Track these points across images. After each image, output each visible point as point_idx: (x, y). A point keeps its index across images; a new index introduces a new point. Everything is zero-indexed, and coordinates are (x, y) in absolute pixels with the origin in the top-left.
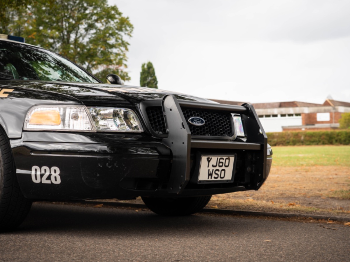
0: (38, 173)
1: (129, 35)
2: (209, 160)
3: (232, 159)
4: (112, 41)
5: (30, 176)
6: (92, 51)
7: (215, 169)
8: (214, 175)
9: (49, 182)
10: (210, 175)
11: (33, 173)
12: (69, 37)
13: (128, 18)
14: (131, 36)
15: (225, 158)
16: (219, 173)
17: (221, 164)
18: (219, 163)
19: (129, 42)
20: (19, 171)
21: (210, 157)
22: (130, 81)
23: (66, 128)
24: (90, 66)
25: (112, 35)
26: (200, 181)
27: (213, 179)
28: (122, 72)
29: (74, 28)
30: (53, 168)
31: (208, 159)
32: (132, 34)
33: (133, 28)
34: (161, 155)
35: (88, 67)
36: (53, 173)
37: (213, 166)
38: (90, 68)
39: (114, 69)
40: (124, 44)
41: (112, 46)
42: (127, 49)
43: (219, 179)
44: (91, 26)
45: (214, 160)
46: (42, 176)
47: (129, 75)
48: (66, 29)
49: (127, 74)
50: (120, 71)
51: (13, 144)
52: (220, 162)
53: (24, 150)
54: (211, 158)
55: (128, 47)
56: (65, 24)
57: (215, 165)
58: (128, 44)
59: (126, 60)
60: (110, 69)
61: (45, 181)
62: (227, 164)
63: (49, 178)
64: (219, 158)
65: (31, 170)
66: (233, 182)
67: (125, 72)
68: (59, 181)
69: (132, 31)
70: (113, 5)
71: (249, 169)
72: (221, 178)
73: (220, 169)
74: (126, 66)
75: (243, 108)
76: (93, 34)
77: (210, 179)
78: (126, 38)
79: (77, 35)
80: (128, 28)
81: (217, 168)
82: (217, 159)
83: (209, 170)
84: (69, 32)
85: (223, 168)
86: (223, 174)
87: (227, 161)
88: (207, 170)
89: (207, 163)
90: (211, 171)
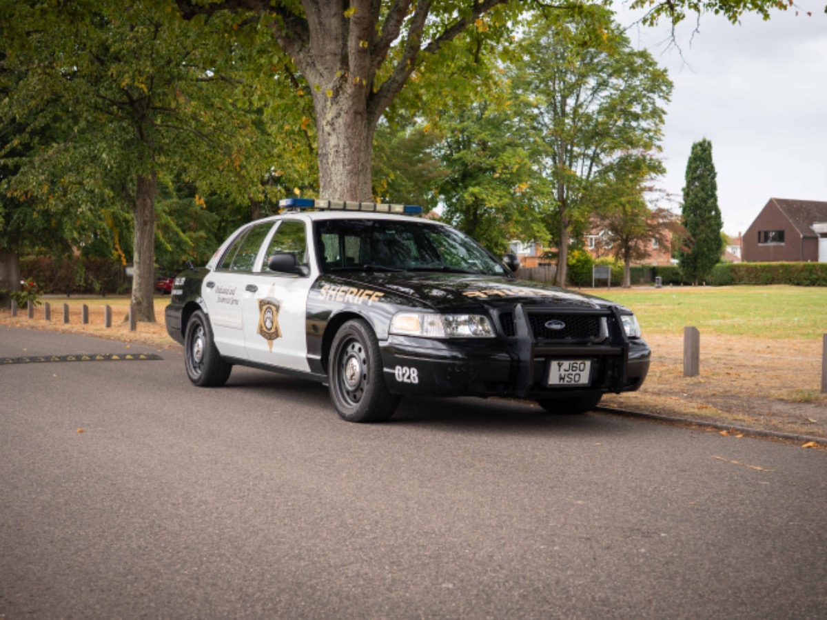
0: (401, 373)
1: (665, 98)
2: (560, 366)
3: (588, 363)
4: (636, 109)
5: (394, 374)
6: (600, 127)
7: (567, 373)
8: (566, 379)
9: (408, 381)
10: (562, 378)
11: (396, 372)
12: (564, 104)
13: (665, 71)
14: (669, 100)
15: (579, 362)
16: (573, 377)
17: (574, 369)
18: (572, 368)
19: (665, 109)
20: (386, 370)
21: (561, 362)
22: (665, 174)
23: (425, 335)
24: (598, 151)
25: (635, 99)
26: (550, 385)
27: (565, 382)
28: (651, 159)
29: (572, 89)
30: (412, 369)
31: (559, 364)
32: (670, 98)
33: (672, 86)
34: (512, 360)
35: (594, 153)
36: (412, 372)
37: (565, 370)
38: (598, 155)
39: (639, 154)
40: (657, 114)
41: (636, 117)
42: (662, 121)
43: (573, 382)
44: (603, 84)
45: (566, 365)
46: (403, 375)
47: (664, 165)
48: (560, 92)
49: (660, 163)
50: (648, 157)
51: (381, 344)
53: (391, 350)
54: (563, 363)
55: (664, 117)
56: (559, 86)
57: (567, 369)
58: (664, 112)
59: (659, 140)
60: (630, 156)
61: (406, 380)
62: (582, 368)
63: (409, 377)
64: (572, 362)
65: (394, 369)
66: (589, 385)
67: (657, 160)
68: (416, 381)
69: (670, 92)
70: (641, 49)
71: (609, 373)
72: (575, 381)
73: (574, 373)
74: (660, 148)
75: (609, 312)
76: (604, 98)
77: (562, 382)
78: (660, 103)
79: (577, 100)
80: (664, 88)
81: (570, 372)
82: (570, 363)
83: (560, 375)
84: (564, 98)
85: (578, 372)
86: (577, 378)
87: (582, 366)
88: (558, 373)
89: (558, 368)
90: (563, 375)
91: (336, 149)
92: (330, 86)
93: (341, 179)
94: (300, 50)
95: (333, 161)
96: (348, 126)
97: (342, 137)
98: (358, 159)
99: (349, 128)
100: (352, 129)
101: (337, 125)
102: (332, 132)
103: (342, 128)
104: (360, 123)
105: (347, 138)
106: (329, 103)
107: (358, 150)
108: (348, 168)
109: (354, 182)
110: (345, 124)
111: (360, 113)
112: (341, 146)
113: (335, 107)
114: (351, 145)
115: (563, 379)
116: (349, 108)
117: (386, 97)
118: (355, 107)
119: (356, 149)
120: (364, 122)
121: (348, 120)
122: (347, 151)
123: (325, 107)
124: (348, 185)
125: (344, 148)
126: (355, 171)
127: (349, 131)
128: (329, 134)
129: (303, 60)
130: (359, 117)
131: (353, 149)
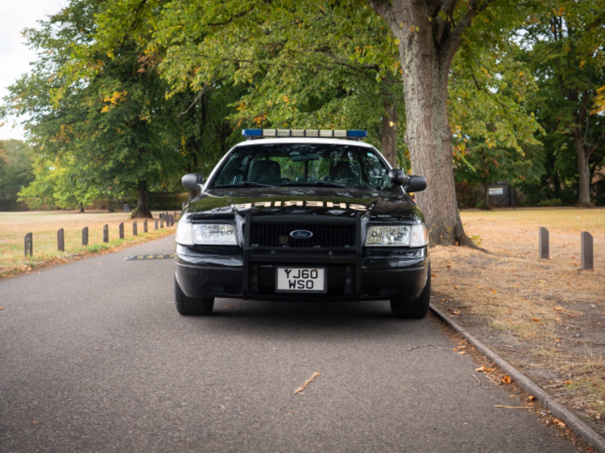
2: (288, 273)
3: (321, 271)
7: (297, 280)
8: (297, 285)
10: (292, 284)
15: (310, 270)
16: (304, 284)
17: (305, 276)
21: (289, 269)
26: (280, 290)
27: (296, 288)
31: (286, 271)
37: (294, 277)
43: (305, 289)
45: (295, 272)
52: (303, 274)
54: (290, 271)
57: (297, 275)
62: (314, 276)
64: (302, 270)
66: (326, 292)
72: (307, 287)
73: (305, 280)
77: (292, 288)
81: (301, 278)
82: (299, 271)
83: (290, 281)
85: (310, 279)
86: (310, 285)
87: (314, 274)
88: (287, 280)
89: (285, 274)
90: (292, 281)
91: (412, 87)
92: (406, 36)
93: (417, 112)
94: (387, 10)
95: (411, 98)
96: (418, 68)
97: (415, 77)
98: (430, 94)
99: (419, 69)
100: (423, 70)
101: (411, 68)
102: (409, 74)
103: (415, 69)
104: (429, 64)
105: (419, 78)
106: (406, 51)
107: (429, 87)
108: (422, 102)
109: (427, 114)
110: (416, 66)
111: (428, 56)
112: (416, 85)
113: (410, 53)
114: (422, 83)
115: (294, 285)
116: (418, 53)
117: (455, 40)
118: (422, 52)
119: (427, 86)
120: (433, 63)
121: (419, 63)
122: (420, 88)
123: (404, 54)
124: (423, 116)
125: (417, 87)
126: (427, 104)
127: (420, 72)
128: (408, 76)
129: (389, 18)
130: (427, 59)
131: (425, 86)
